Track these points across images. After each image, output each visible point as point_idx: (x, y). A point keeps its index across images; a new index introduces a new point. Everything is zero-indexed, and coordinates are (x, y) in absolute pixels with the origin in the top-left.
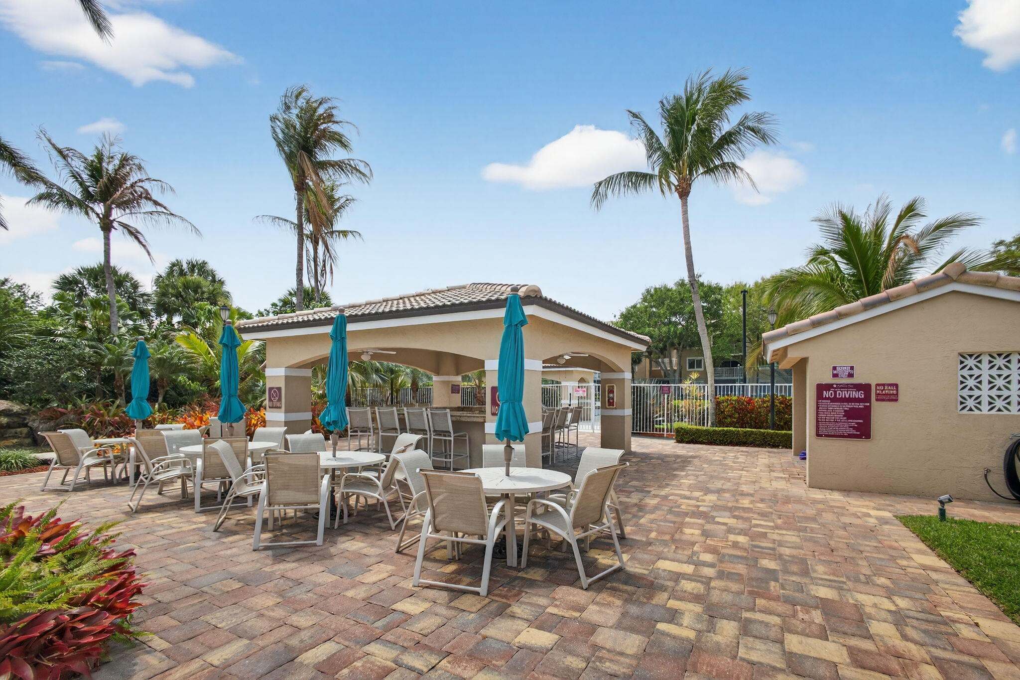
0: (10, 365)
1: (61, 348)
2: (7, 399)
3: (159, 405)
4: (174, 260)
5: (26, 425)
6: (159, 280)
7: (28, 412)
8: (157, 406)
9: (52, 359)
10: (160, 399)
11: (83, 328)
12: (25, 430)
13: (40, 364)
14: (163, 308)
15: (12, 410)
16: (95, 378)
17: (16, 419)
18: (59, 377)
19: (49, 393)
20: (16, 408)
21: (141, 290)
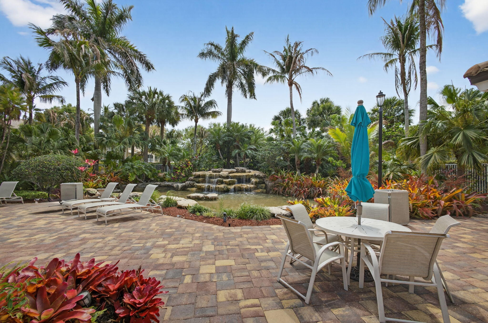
0: (259, 155)
1: (276, 145)
2: (258, 170)
3: (317, 174)
4: (314, 101)
5: (264, 183)
6: (308, 112)
7: (265, 177)
8: (315, 175)
9: (273, 151)
10: (317, 171)
11: (283, 136)
12: (264, 185)
13: (269, 153)
14: (313, 124)
15: (260, 176)
16: (288, 160)
17: (261, 180)
18: (275, 160)
19: (271, 167)
20: (261, 175)
21: (301, 117)
